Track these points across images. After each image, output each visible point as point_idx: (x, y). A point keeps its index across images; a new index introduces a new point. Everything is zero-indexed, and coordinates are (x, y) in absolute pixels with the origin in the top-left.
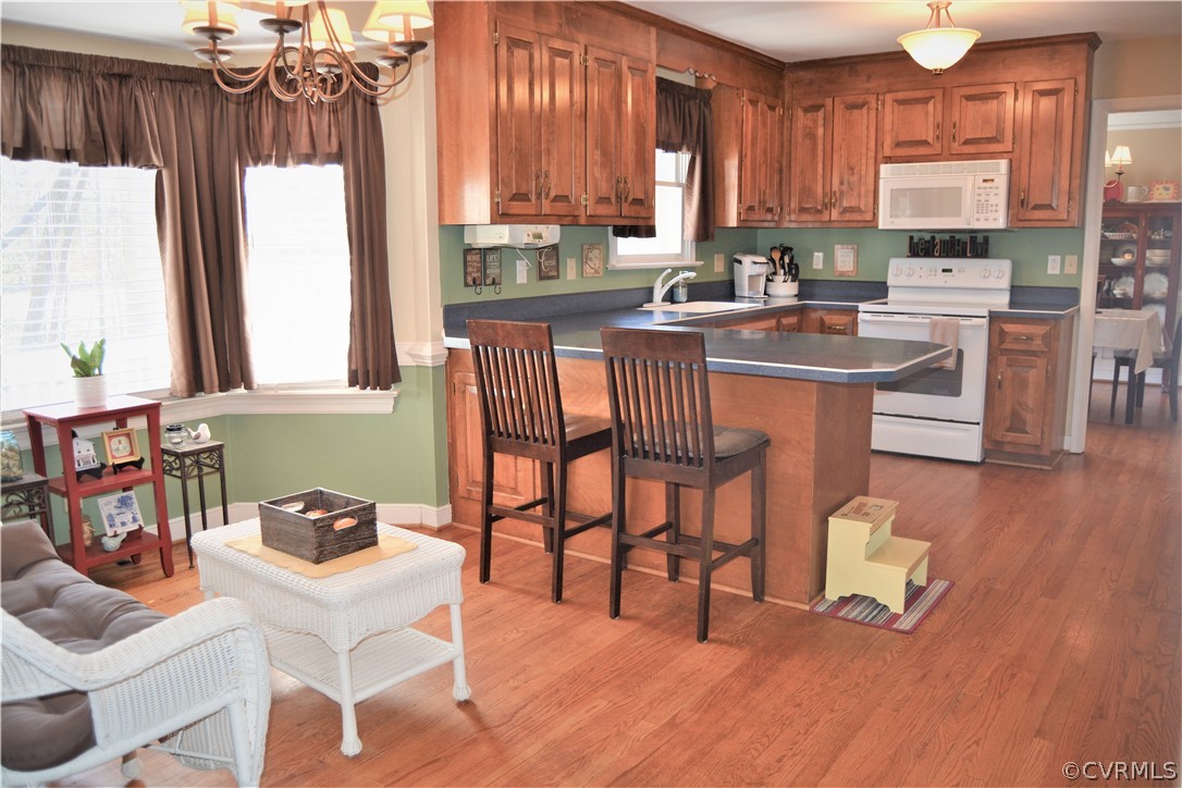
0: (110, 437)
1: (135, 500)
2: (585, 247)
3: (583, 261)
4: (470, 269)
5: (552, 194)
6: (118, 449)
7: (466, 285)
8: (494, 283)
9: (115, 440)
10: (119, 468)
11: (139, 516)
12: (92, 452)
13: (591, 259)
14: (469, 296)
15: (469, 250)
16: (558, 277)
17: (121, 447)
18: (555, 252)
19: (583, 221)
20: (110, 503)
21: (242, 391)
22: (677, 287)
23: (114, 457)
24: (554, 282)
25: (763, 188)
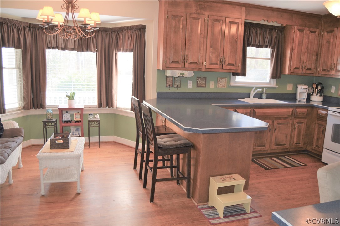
0: (76, 114)
1: (80, 130)
2: (218, 78)
3: (217, 82)
4: (168, 82)
5: (190, 62)
6: (77, 117)
7: (166, 87)
8: (177, 86)
9: (77, 115)
10: (76, 122)
11: (80, 134)
12: (70, 117)
13: (221, 82)
14: (167, 90)
15: (167, 77)
16: (205, 87)
17: (78, 117)
18: (204, 79)
19: (203, 70)
20: (74, 129)
21: (111, 108)
22: (263, 93)
23: (76, 119)
24: (204, 88)
25: (305, 61)
